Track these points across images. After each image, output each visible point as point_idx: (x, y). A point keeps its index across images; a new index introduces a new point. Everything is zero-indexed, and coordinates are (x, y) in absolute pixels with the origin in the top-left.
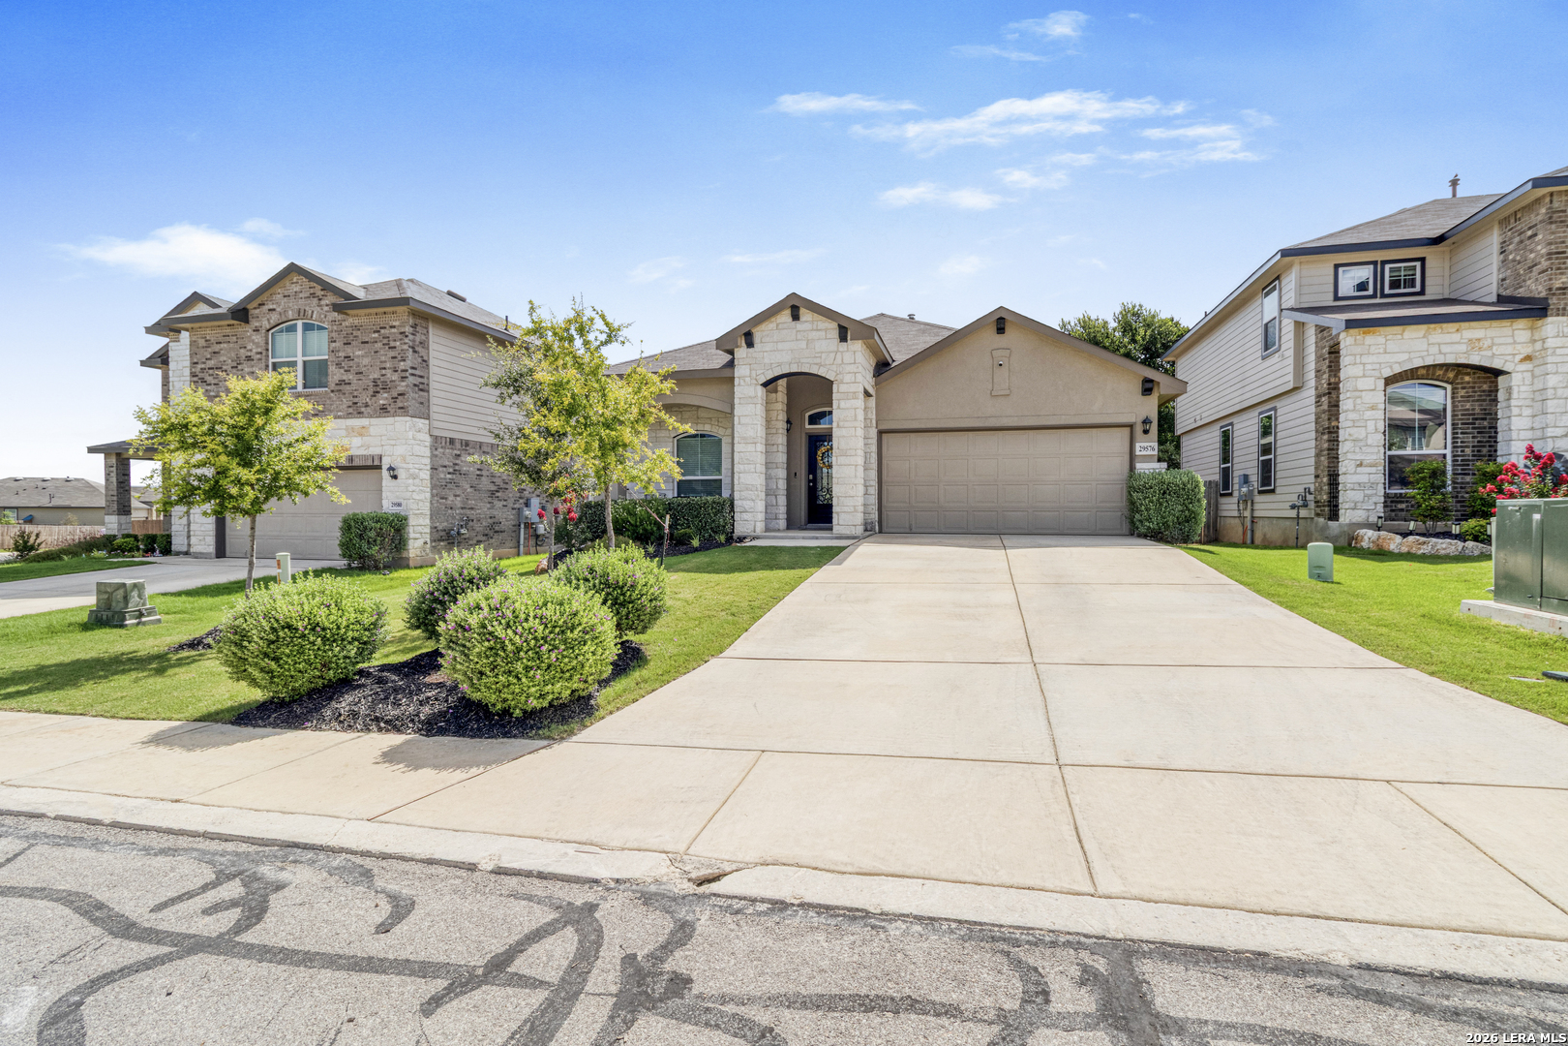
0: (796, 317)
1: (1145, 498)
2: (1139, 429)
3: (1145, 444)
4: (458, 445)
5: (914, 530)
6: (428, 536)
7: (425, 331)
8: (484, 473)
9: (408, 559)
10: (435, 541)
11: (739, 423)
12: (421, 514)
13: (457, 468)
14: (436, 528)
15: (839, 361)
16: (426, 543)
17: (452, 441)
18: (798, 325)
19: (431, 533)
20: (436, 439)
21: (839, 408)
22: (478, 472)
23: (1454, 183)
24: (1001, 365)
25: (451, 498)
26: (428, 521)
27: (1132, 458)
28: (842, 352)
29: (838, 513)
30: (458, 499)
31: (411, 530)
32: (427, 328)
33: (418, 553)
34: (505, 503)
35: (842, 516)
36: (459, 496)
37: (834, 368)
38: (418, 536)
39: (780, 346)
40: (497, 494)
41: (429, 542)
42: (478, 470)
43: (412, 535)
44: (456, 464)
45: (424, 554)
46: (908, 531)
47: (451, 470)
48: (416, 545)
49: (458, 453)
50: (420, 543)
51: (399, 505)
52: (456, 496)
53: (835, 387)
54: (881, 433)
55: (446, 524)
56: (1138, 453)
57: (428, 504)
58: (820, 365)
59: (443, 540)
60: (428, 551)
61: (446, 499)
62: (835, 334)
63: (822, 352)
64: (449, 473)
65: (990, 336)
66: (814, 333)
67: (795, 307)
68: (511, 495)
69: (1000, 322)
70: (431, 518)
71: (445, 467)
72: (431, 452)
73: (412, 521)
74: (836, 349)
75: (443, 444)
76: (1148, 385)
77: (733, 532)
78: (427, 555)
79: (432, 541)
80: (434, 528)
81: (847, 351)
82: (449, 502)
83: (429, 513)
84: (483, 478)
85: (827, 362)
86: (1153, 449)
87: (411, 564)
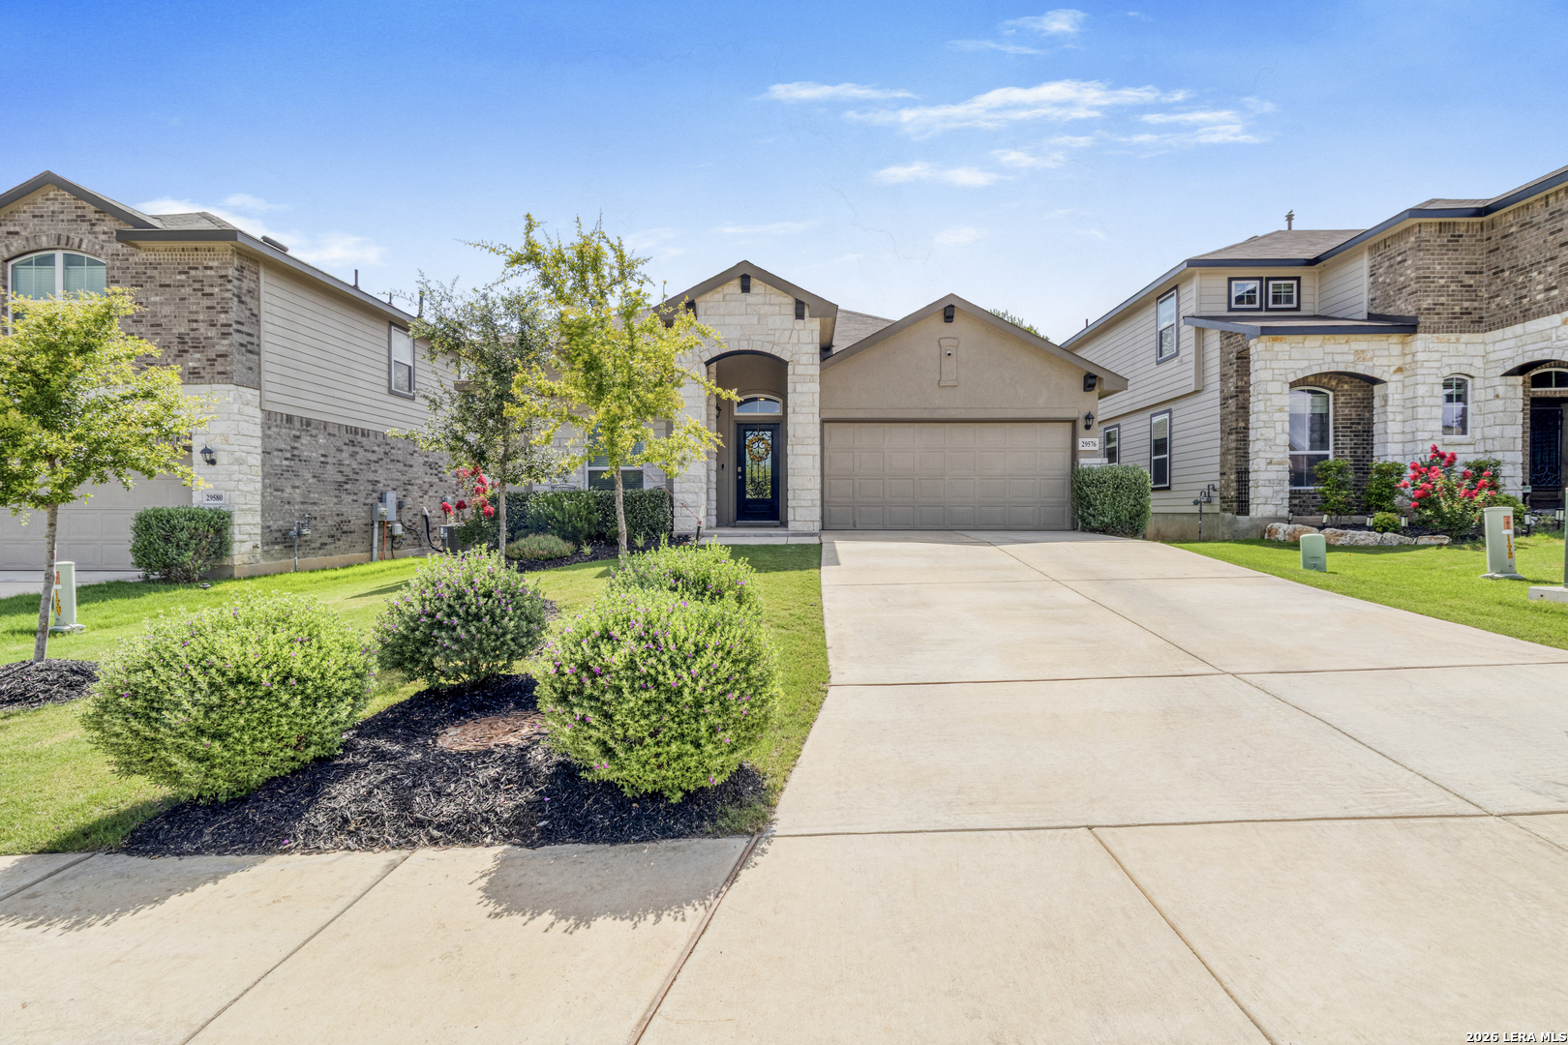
0: (746, 289)
1: (1099, 493)
2: (1081, 425)
3: (1088, 440)
4: (297, 424)
5: (858, 526)
6: (259, 538)
7: (254, 277)
8: (330, 460)
9: (232, 567)
10: (267, 544)
12: (250, 509)
13: (296, 452)
14: (269, 527)
15: (794, 340)
16: (256, 547)
17: (290, 419)
18: (749, 298)
19: (263, 534)
20: (268, 415)
21: (794, 391)
22: (323, 459)
23: (1290, 217)
24: (949, 354)
25: (289, 490)
26: (258, 519)
27: (1074, 453)
28: (798, 331)
29: (793, 508)
30: (297, 491)
31: (236, 531)
32: (257, 273)
33: (246, 560)
34: (355, 497)
35: (799, 511)
36: (298, 487)
37: (789, 347)
38: (245, 537)
39: (728, 320)
40: (346, 486)
41: (260, 546)
42: (323, 456)
43: (237, 537)
44: (295, 448)
45: (253, 561)
46: (851, 527)
47: (288, 455)
48: (243, 550)
49: (298, 433)
50: (248, 546)
51: (219, 498)
52: (294, 487)
53: (790, 368)
54: (823, 422)
55: (281, 523)
56: (1081, 448)
57: (259, 498)
58: (774, 344)
59: (278, 543)
60: (258, 556)
61: (282, 491)
62: (791, 309)
63: (776, 330)
64: (286, 459)
65: (937, 322)
66: (767, 307)
67: (745, 276)
68: (362, 488)
69: (949, 310)
70: (263, 515)
71: (281, 450)
72: (263, 432)
73: (237, 519)
74: (791, 327)
75: (279, 422)
76: (1090, 381)
77: (672, 530)
78: (258, 562)
79: (263, 544)
80: (266, 528)
81: (805, 329)
82: (286, 495)
83: (259, 509)
84: (329, 467)
85: (782, 341)
86: (1095, 445)
87: (236, 573)
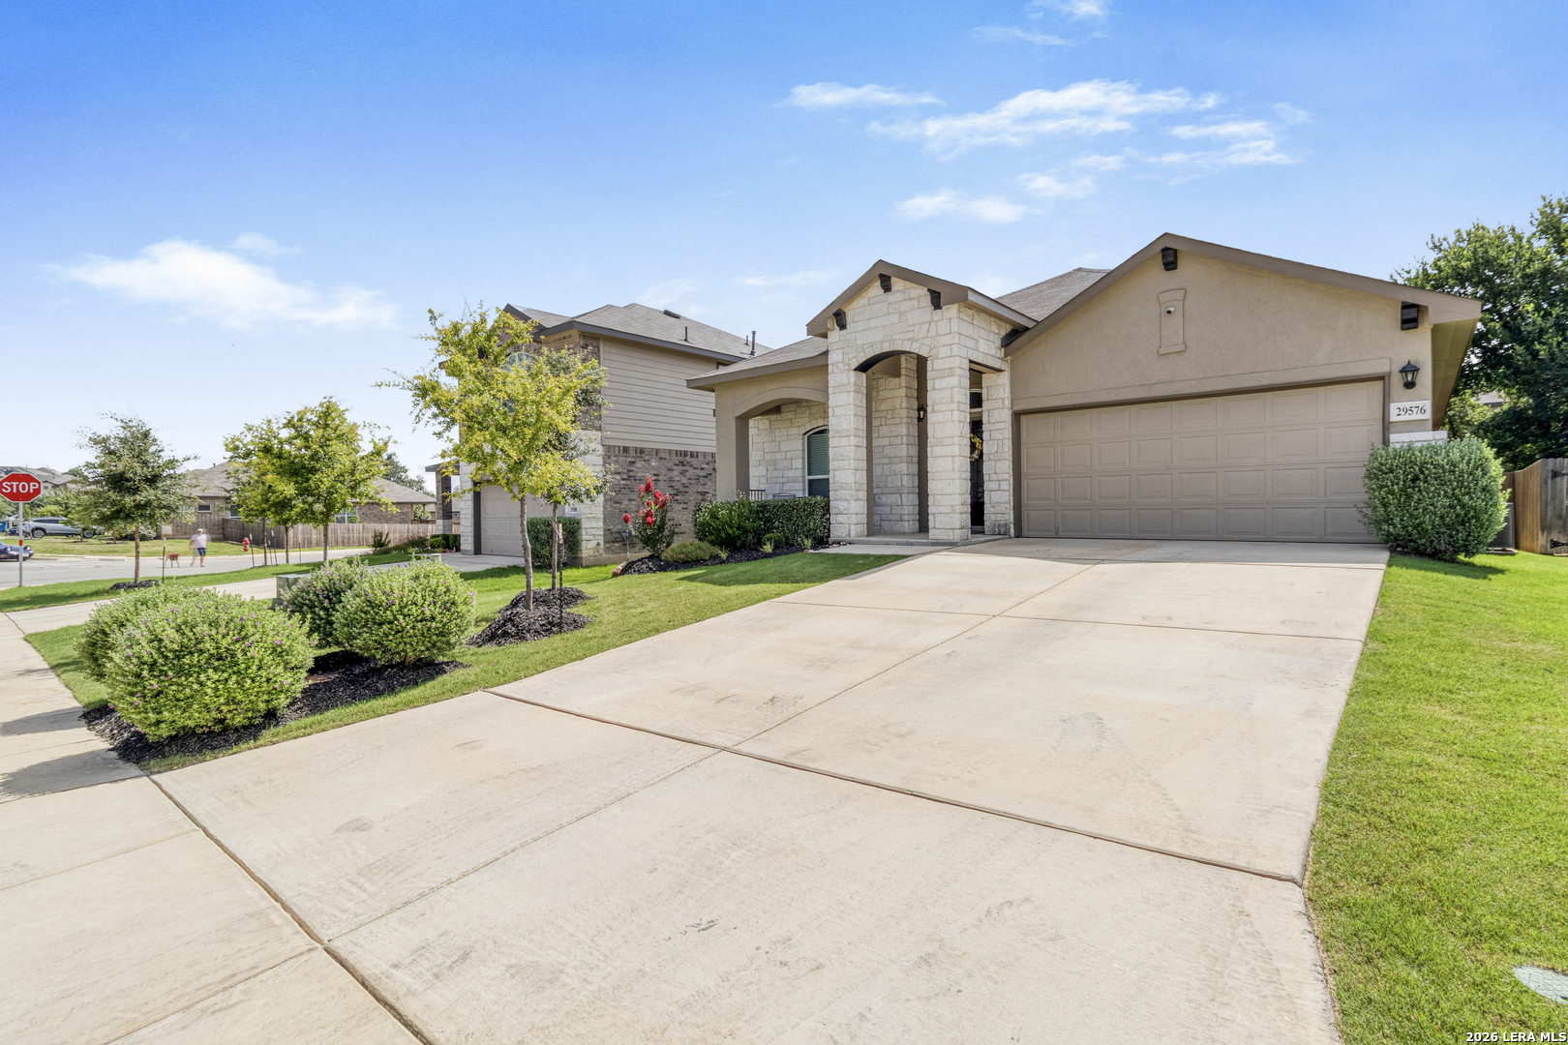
0: (887, 288)
2: (1397, 381)
3: (1408, 405)
4: (632, 453)
5: (1061, 534)
6: (602, 538)
7: (596, 350)
8: (660, 478)
9: (581, 558)
10: (609, 542)
11: (833, 416)
12: (594, 517)
13: (631, 474)
14: (609, 530)
15: (933, 333)
16: (598, 544)
17: (626, 449)
18: (890, 297)
19: (605, 535)
20: (608, 449)
21: (934, 389)
22: (655, 478)
24: (1169, 312)
25: (626, 502)
26: (601, 524)
27: (1386, 426)
28: (936, 322)
30: (633, 503)
31: (583, 532)
32: (598, 347)
33: (592, 553)
34: (685, 506)
35: (939, 518)
36: (634, 500)
37: (928, 341)
38: (591, 537)
39: (872, 323)
40: (676, 497)
41: (602, 542)
42: (655, 475)
43: (584, 537)
44: (631, 471)
45: (597, 554)
46: (1054, 535)
47: (625, 476)
48: (589, 546)
49: (633, 460)
50: (593, 544)
51: (576, 509)
52: (630, 500)
53: (929, 363)
54: (1017, 415)
55: (620, 526)
56: (1393, 418)
57: (601, 509)
58: (912, 340)
59: (618, 542)
60: (601, 551)
61: (620, 503)
62: (927, 300)
63: (915, 325)
64: (623, 479)
65: (1157, 275)
66: (906, 303)
67: (884, 276)
68: (692, 498)
69: (1169, 254)
70: (604, 522)
71: (619, 473)
72: (604, 461)
73: (584, 524)
74: (930, 319)
75: (617, 453)
76: (1412, 313)
77: (829, 536)
78: (601, 555)
79: (605, 542)
80: (607, 531)
81: (942, 319)
82: (623, 506)
83: (602, 516)
84: (660, 483)
85: (921, 336)
86: (1423, 411)
87: (584, 563)
